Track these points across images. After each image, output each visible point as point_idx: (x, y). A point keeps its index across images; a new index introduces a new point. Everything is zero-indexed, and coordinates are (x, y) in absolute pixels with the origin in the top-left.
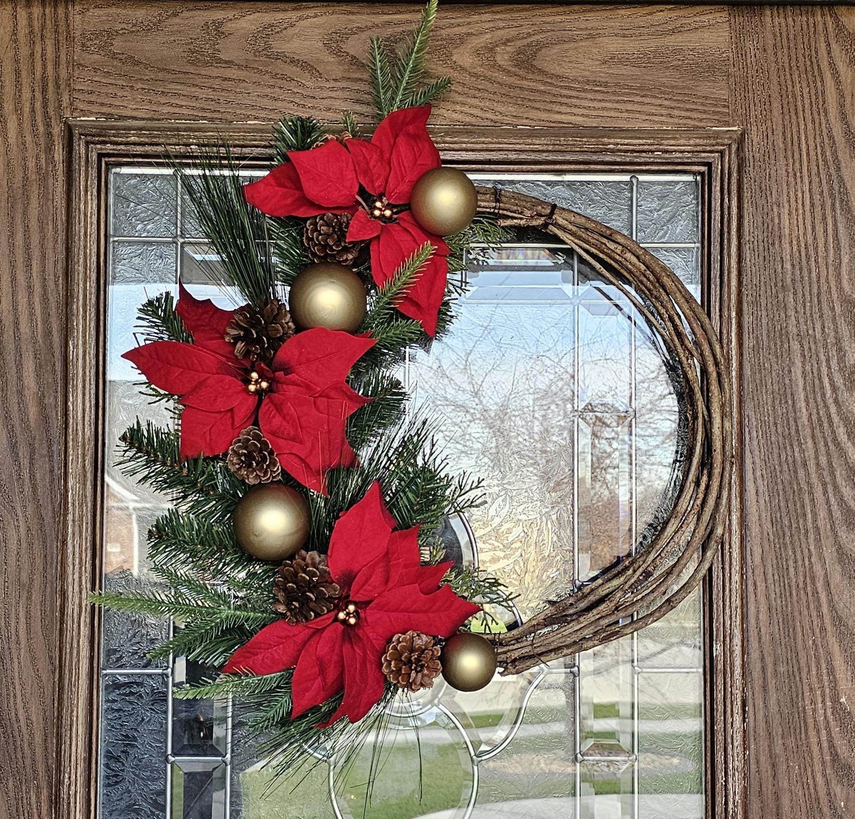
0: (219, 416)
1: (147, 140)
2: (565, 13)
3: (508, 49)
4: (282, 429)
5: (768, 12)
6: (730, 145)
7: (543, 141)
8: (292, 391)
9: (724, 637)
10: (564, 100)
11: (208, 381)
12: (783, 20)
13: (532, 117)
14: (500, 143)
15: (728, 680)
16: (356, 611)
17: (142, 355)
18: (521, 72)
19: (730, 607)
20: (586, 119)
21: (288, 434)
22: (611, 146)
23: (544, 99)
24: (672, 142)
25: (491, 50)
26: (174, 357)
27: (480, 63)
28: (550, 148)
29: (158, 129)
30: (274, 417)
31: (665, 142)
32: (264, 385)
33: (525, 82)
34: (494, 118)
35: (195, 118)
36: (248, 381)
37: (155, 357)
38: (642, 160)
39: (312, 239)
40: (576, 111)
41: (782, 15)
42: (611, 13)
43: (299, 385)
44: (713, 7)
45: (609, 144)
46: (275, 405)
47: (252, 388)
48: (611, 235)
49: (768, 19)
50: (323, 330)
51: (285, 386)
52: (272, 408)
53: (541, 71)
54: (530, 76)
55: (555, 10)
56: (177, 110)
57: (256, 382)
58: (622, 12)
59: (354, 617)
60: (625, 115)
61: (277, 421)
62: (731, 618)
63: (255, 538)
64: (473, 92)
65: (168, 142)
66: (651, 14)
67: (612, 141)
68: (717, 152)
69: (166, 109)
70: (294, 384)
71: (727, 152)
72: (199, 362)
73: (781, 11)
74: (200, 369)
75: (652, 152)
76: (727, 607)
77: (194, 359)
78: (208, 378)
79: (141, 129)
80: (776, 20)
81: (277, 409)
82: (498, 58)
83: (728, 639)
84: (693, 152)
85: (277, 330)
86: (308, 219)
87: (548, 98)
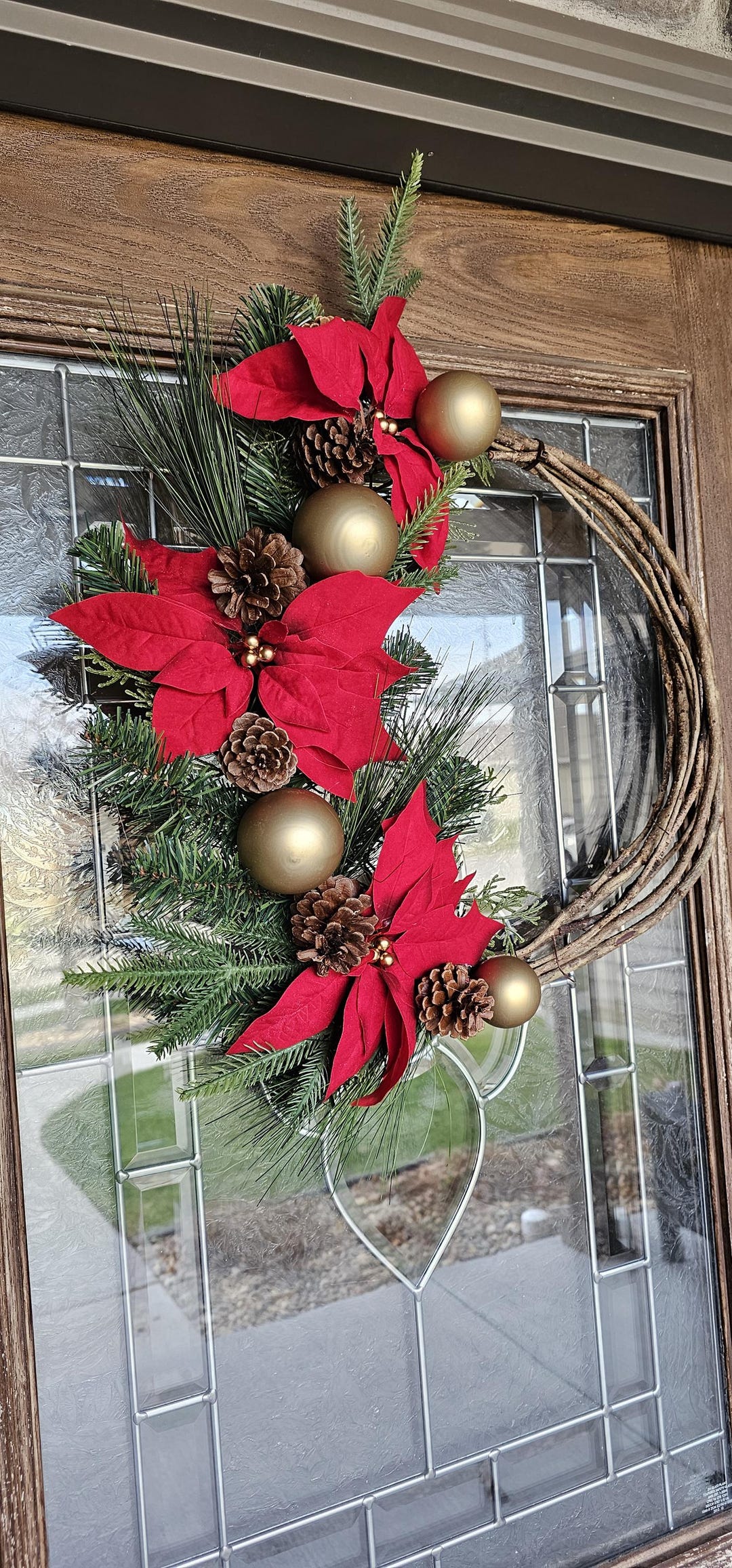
0: (202, 700)
1: (26, 314)
2: (516, 218)
3: (462, 251)
4: (299, 713)
5: (702, 250)
6: (685, 388)
7: (512, 365)
8: (308, 661)
9: (715, 924)
10: (522, 320)
11: (192, 651)
12: (713, 260)
13: (492, 337)
14: (466, 363)
15: (723, 969)
16: (390, 947)
17: (84, 616)
18: (477, 282)
19: (720, 891)
20: (544, 345)
21: (309, 720)
22: (577, 379)
23: (502, 317)
24: (634, 380)
25: (443, 249)
26: (140, 617)
27: (433, 265)
28: (517, 375)
29: (44, 299)
30: (284, 698)
31: (628, 379)
32: (269, 654)
33: (481, 294)
34: (453, 333)
35: (90, 292)
36: (245, 650)
37: (107, 617)
38: (604, 398)
39: (322, 453)
40: (534, 334)
41: (713, 254)
42: (562, 225)
43: (321, 654)
44: (654, 236)
45: (576, 375)
46: (284, 684)
47: (251, 659)
48: (598, 478)
49: (702, 257)
50: (357, 574)
51: (296, 656)
52: (278, 686)
53: (497, 284)
54: (486, 288)
55: (505, 212)
56: (62, 277)
57: (256, 651)
58: (571, 226)
59: (389, 955)
60: (582, 345)
61: (290, 703)
62: (721, 903)
63: (292, 866)
64: (427, 298)
65: (58, 319)
66: (599, 233)
67: (578, 372)
68: (672, 395)
69: (48, 275)
70: (315, 652)
71: (682, 397)
72: (179, 621)
73: (712, 250)
74: (181, 635)
75: (614, 389)
76: (717, 892)
77: (173, 617)
78: (191, 645)
79: (19, 296)
80: (709, 259)
81: (287, 689)
82: (452, 261)
83: (719, 925)
84: (650, 393)
85: (289, 576)
86: (309, 424)
87: (507, 317)
